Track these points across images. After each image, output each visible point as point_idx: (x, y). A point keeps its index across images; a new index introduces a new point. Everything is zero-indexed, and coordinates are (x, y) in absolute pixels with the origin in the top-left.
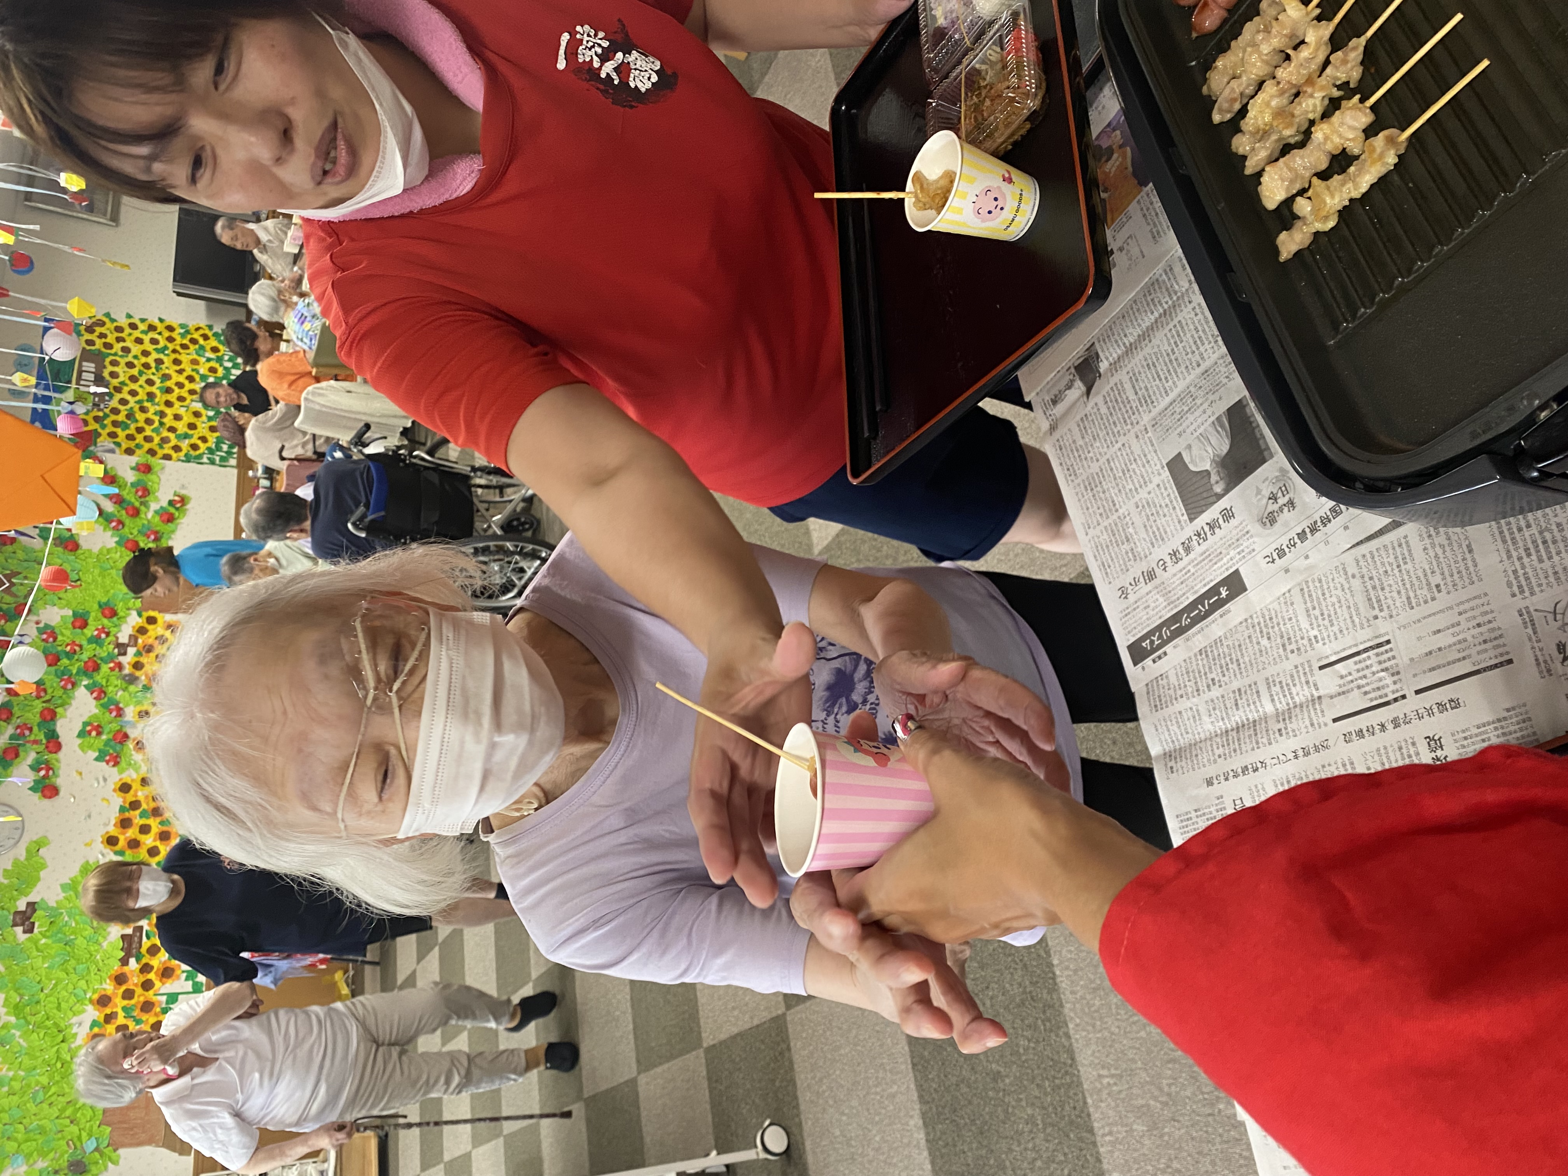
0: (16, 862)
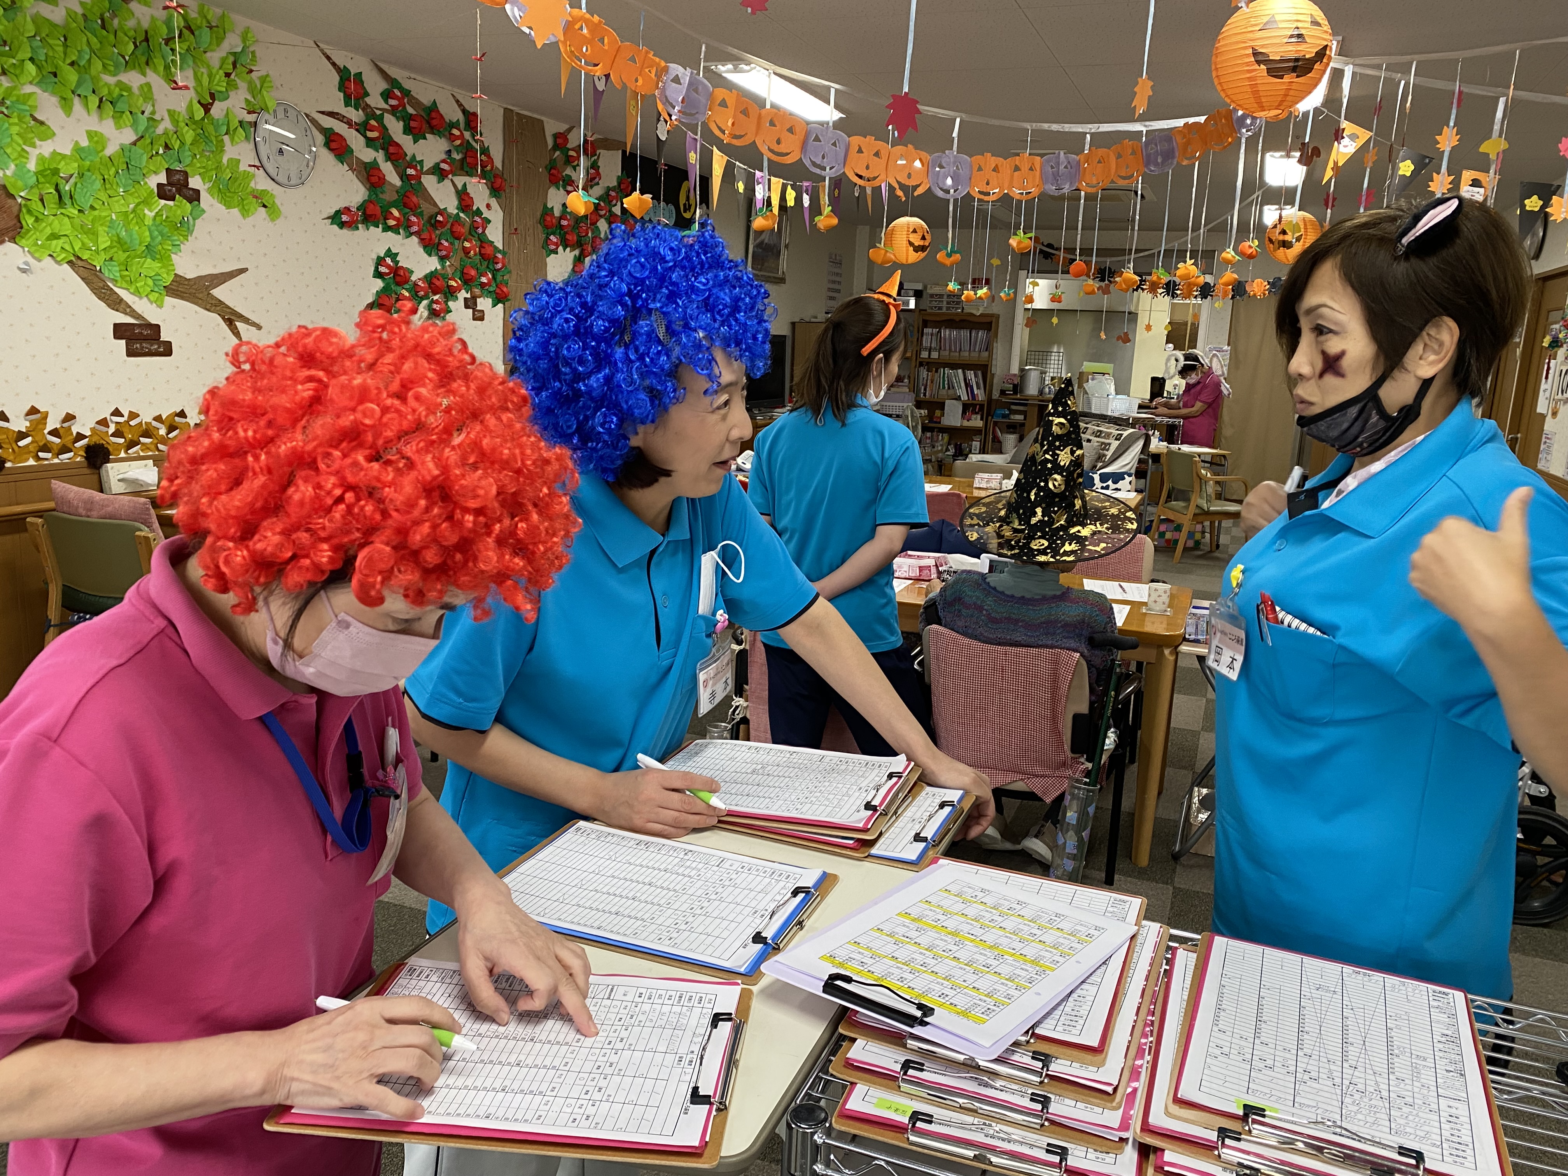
0: (248, 176)
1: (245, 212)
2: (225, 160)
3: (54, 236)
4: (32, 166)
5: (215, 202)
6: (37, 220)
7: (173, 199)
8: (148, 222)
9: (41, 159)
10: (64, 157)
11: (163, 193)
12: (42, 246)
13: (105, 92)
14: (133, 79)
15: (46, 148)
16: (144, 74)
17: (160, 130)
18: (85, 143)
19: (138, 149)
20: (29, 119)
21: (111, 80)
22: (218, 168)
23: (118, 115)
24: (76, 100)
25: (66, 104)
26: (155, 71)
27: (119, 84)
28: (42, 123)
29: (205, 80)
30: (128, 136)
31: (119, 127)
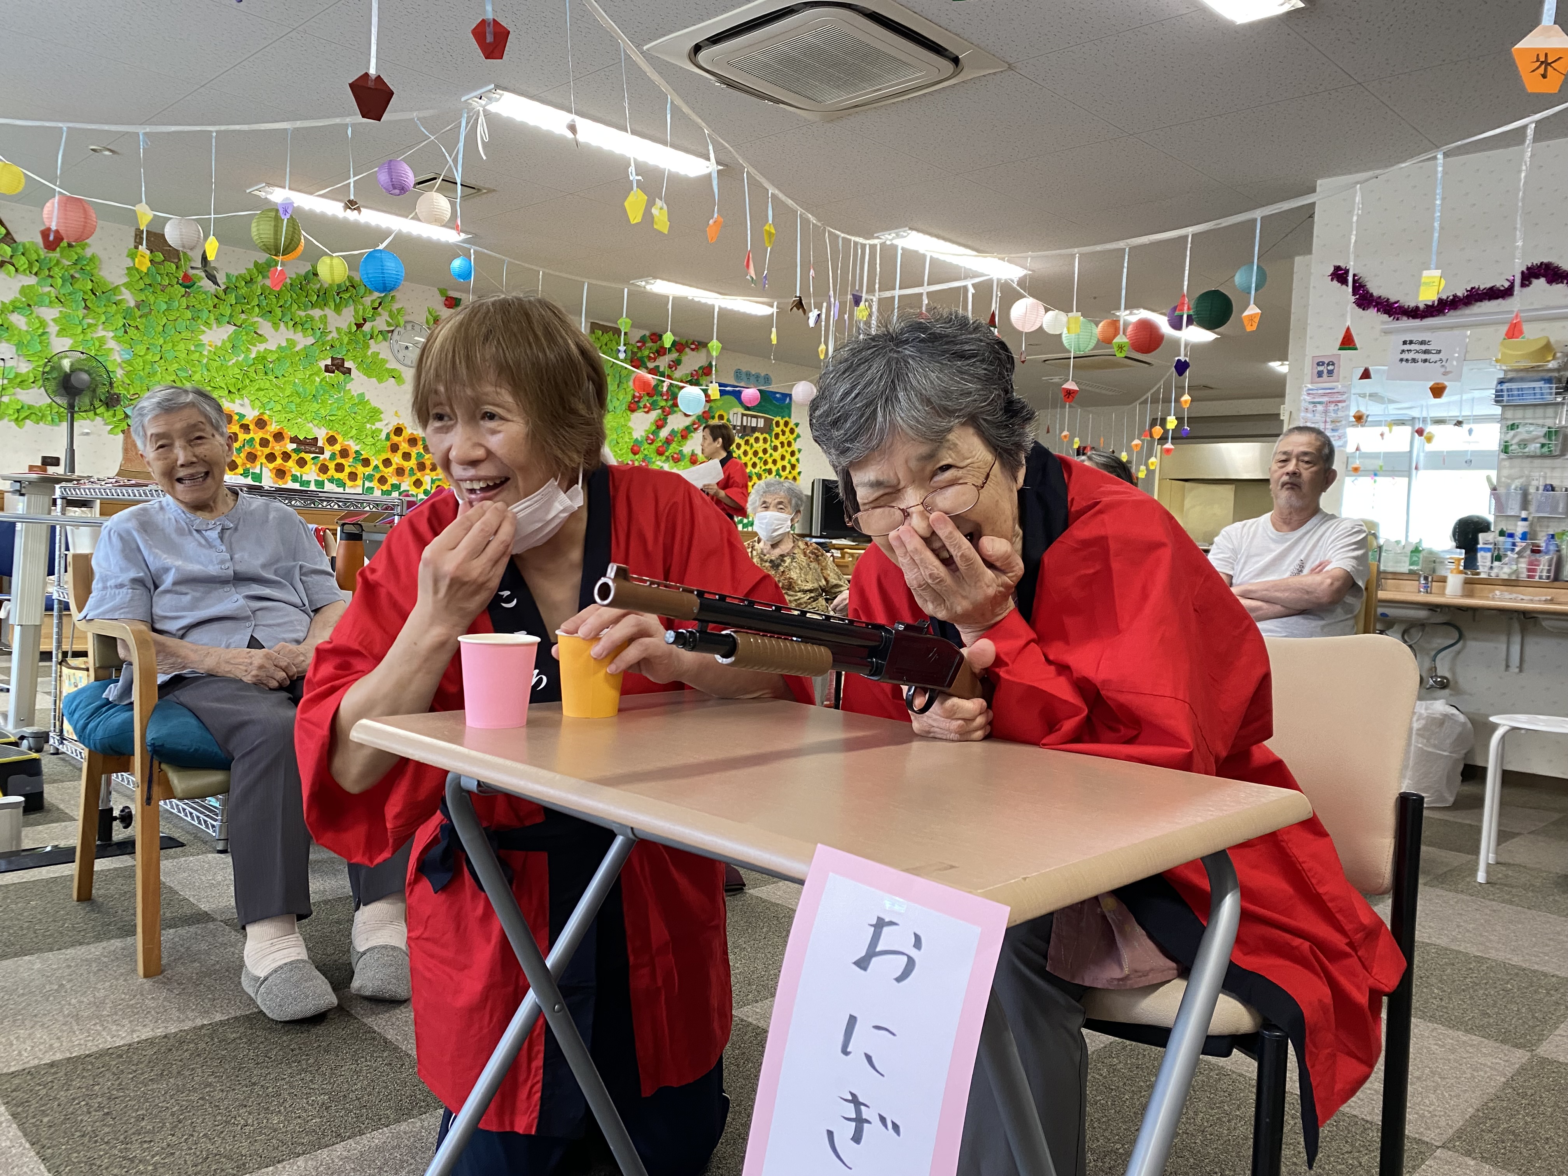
0: (384, 361)
1: (380, 380)
2: (369, 353)
3: (260, 389)
4: (253, 356)
5: (361, 374)
6: (251, 381)
7: (333, 372)
8: (317, 384)
9: (258, 352)
10: (271, 351)
11: (327, 369)
12: (253, 394)
13: (298, 319)
14: (317, 313)
15: (261, 347)
16: (323, 310)
17: (329, 338)
18: (284, 344)
19: (315, 347)
20: (252, 333)
21: (303, 314)
22: (365, 356)
23: (304, 330)
24: (282, 324)
25: (275, 326)
26: (330, 308)
27: (307, 316)
28: (260, 336)
29: (361, 313)
30: (311, 340)
31: (305, 337)
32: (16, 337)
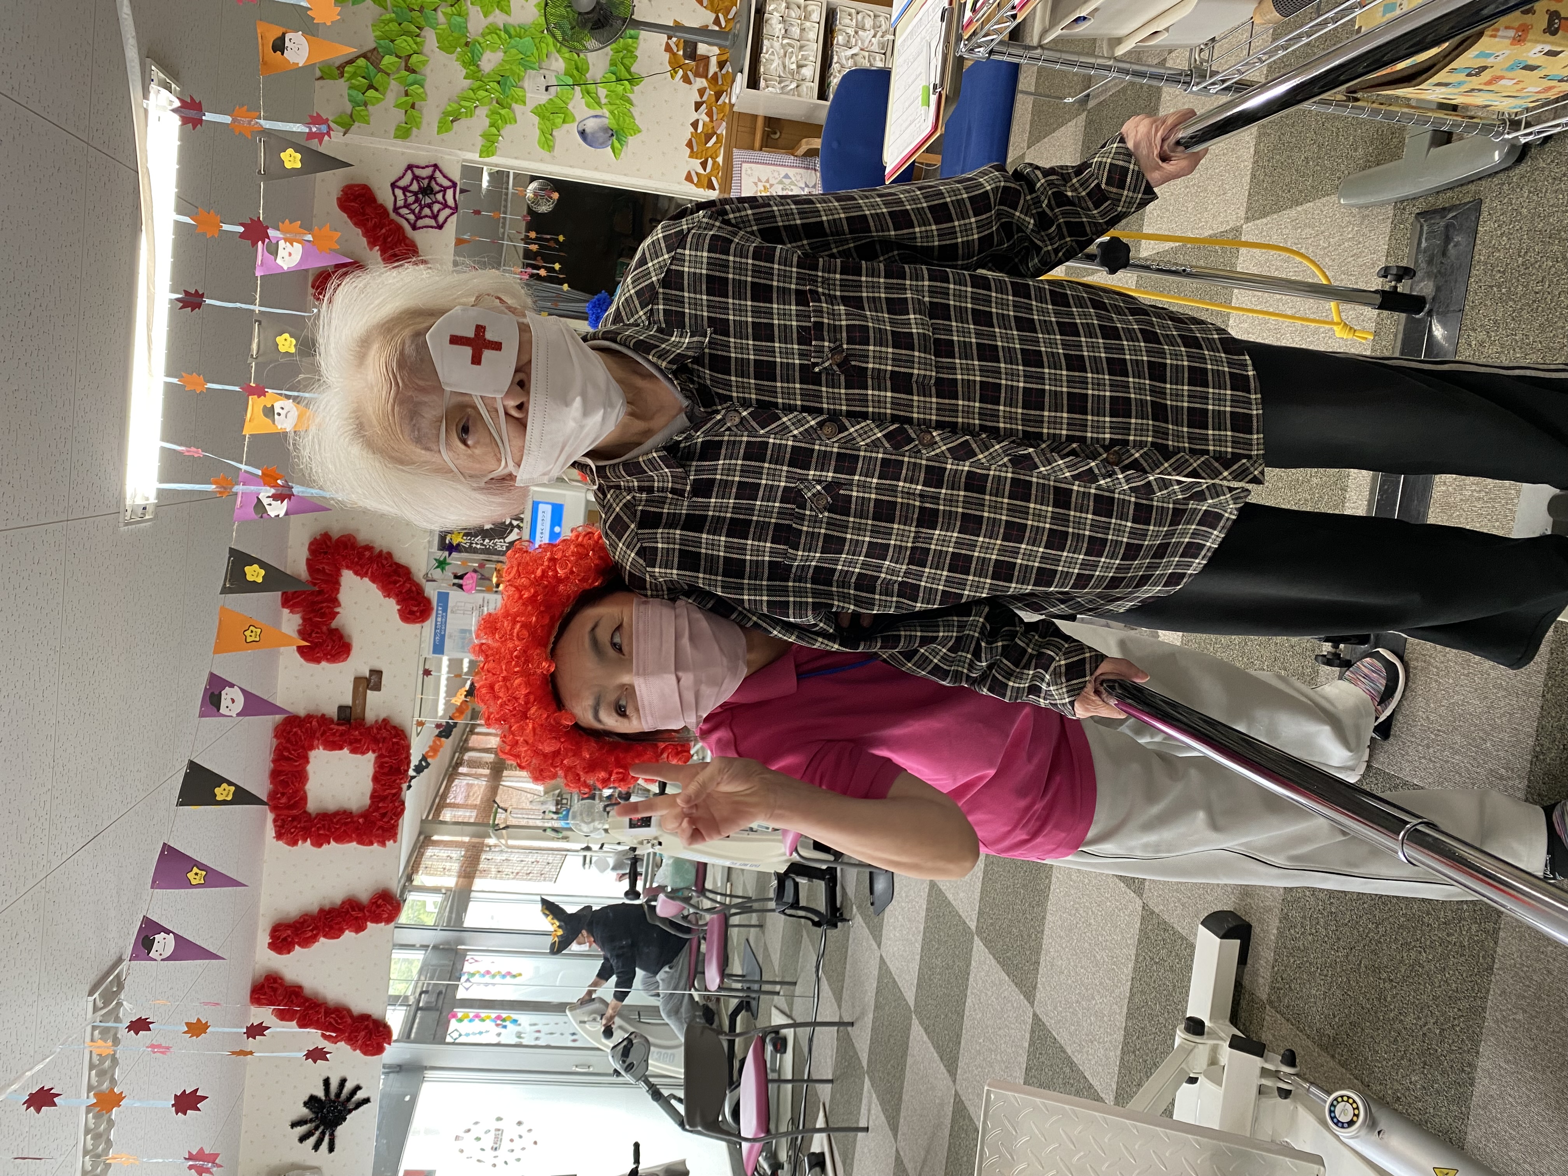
32: (514, 68)
